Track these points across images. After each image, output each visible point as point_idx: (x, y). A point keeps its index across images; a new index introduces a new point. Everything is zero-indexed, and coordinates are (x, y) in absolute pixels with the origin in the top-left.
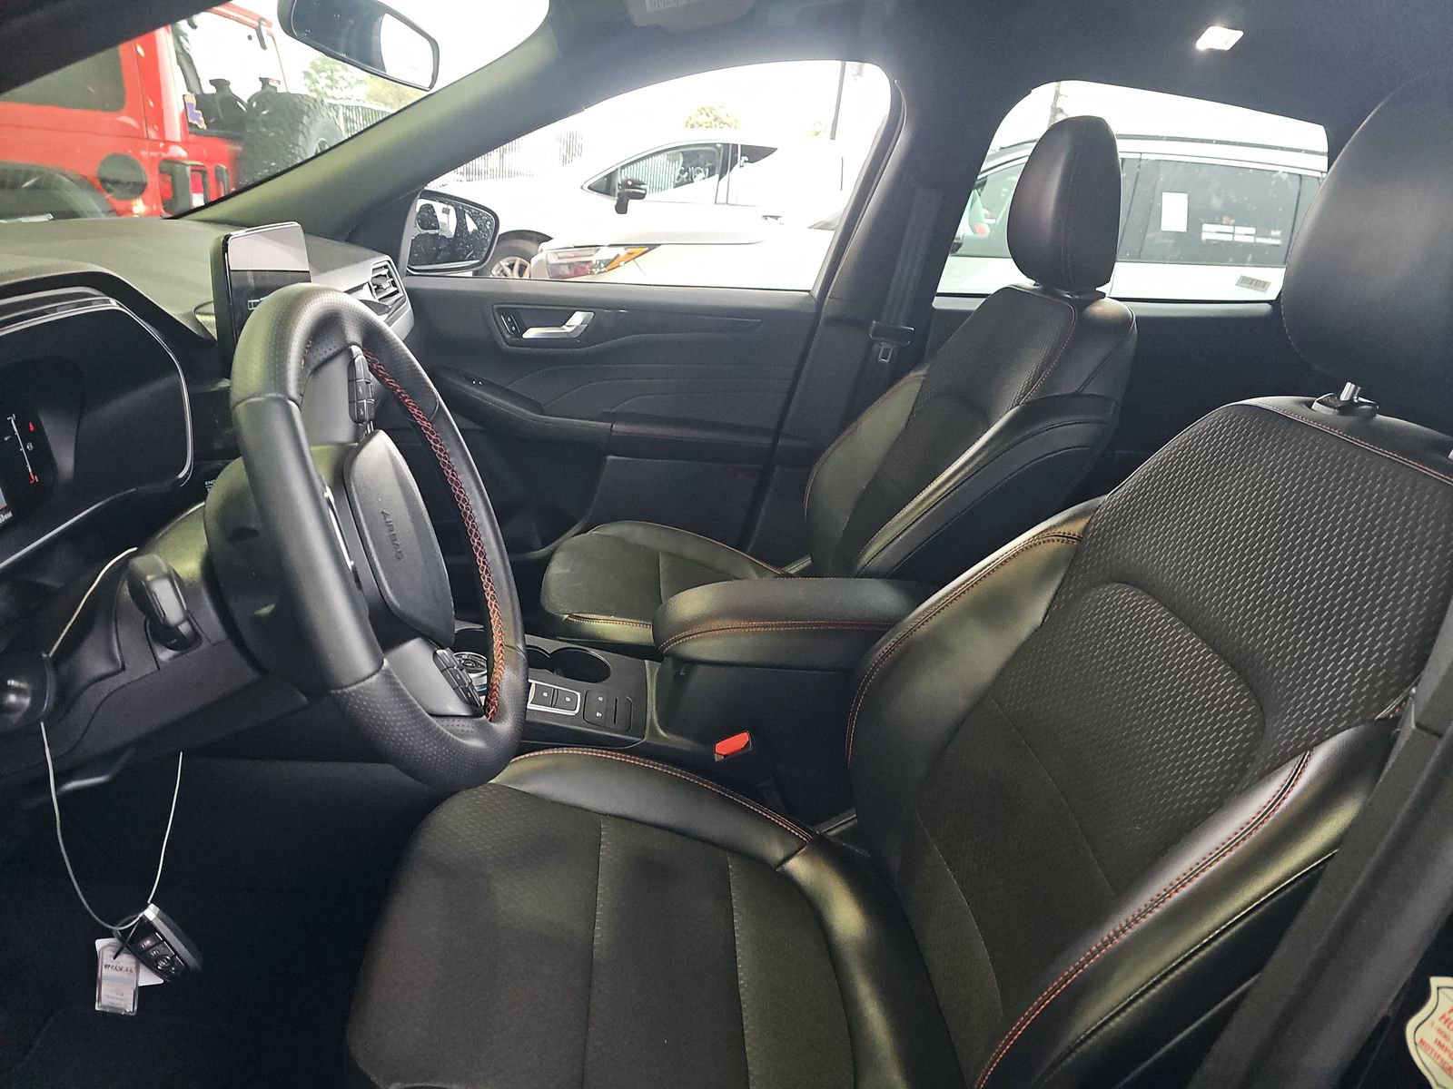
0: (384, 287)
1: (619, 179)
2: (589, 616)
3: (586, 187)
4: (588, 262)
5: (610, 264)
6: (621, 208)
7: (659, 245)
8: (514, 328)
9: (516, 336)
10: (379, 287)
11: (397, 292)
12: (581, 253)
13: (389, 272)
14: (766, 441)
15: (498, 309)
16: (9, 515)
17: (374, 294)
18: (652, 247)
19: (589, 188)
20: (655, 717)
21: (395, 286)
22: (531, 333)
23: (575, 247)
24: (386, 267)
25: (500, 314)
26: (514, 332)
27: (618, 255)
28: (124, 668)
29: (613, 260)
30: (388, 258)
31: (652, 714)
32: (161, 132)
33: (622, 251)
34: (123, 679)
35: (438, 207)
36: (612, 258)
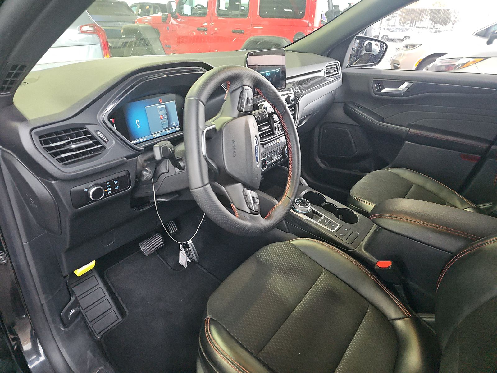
0: (331, 72)
1: (492, 30)
2: (363, 200)
3: (474, 34)
4: (454, 65)
5: (464, 66)
6: (489, 42)
7: (490, 57)
8: (379, 88)
9: (378, 91)
10: (329, 72)
11: (338, 74)
12: (451, 61)
13: (337, 67)
14: (485, 145)
15: (374, 81)
16: (180, 129)
17: (325, 74)
18: (486, 58)
19: (476, 34)
20: (364, 244)
21: (338, 71)
22: (385, 90)
23: (450, 59)
24: (336, 65)
25: (374, 83)
26: (378, 89)
27: (469, 62)
28: (168, 172)
29: (465, 64)
30: (338, 62)
31: (364, 243)
32: (313, 25)
33: (471, 60)
34: (168, 175)
35: (373, 43)
36: (465, 63)
